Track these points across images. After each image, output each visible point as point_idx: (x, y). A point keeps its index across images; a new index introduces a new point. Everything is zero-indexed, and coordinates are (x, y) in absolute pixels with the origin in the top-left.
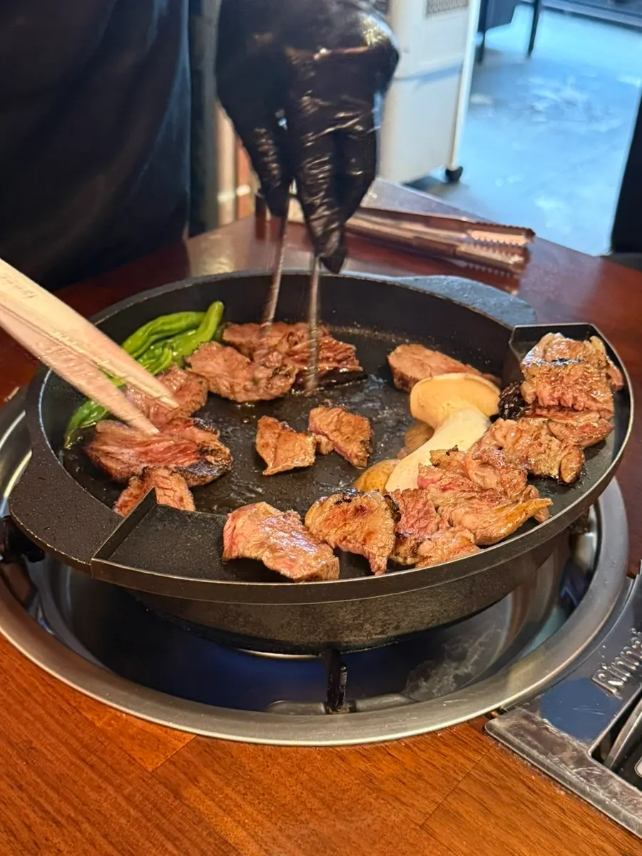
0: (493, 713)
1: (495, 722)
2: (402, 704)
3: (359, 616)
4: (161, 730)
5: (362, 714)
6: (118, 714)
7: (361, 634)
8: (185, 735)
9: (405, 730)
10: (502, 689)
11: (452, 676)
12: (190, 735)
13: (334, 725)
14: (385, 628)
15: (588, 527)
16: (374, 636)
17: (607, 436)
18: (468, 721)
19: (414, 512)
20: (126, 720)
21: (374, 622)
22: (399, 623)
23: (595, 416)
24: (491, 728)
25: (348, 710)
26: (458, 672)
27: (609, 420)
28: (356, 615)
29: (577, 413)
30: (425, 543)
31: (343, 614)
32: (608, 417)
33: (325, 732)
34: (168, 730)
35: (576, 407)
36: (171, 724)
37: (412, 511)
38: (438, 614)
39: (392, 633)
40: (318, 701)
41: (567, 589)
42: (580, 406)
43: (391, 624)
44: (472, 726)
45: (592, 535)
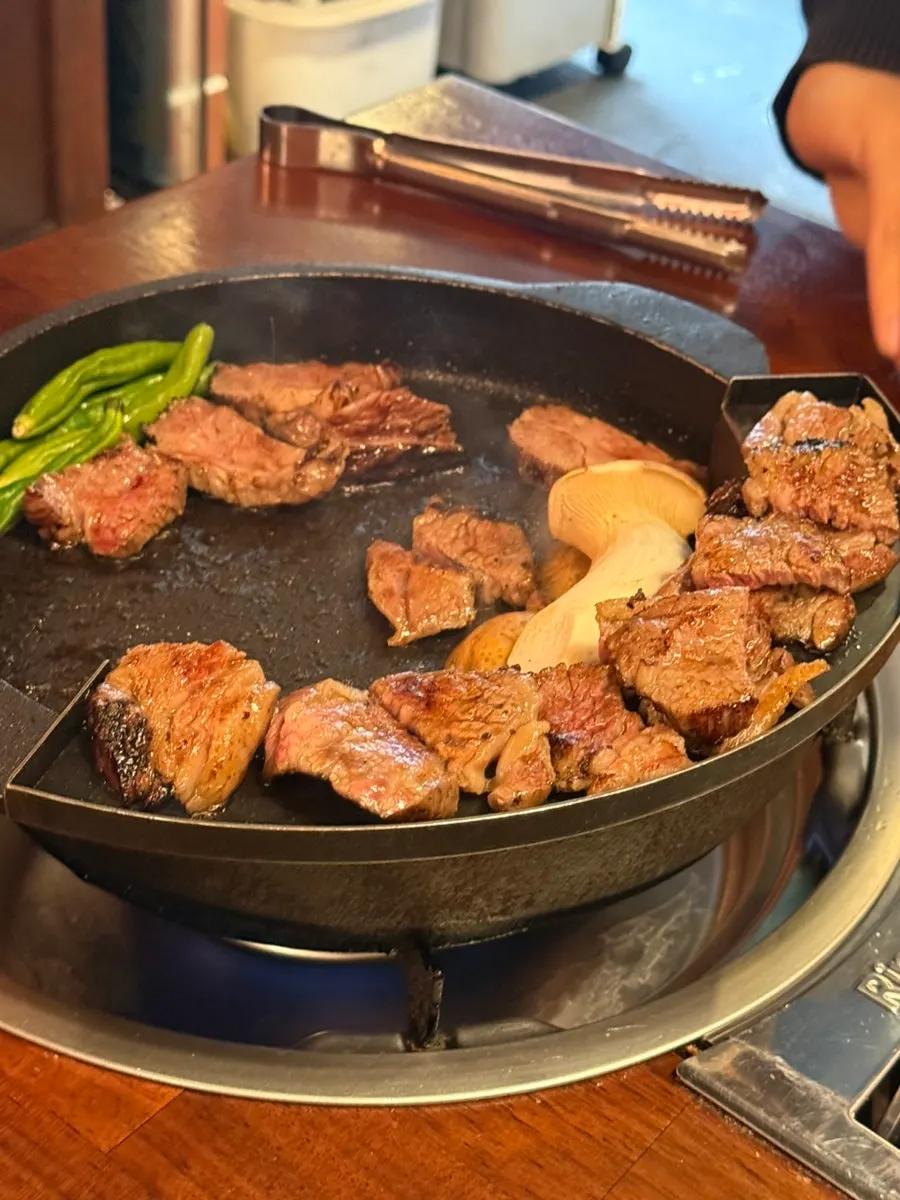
0: (690, 1048)
1: (692, 1062)
2: (533, 1035)
3: (465, 884)
4: (123, 1082)
5: (468, 1051)
6: (46, 1055)
7: (467, 914)
8: (164, 1090)
9: (543, 1077)
10: (705, 1007)
11: (616, 990)
12: (173, 1090)
13: (420, 1069)
14: (509, 904)
15: (856, 730)
16: (489, 919)
17: (887, 574)
18: (647, 1062)
19: (587, 703)
20: (60, 1067)
21: (491, 895)
22: (532, 894)
23: (867, 539)
24: (687, 1071)
25: (443, 1046)
26: (626, 983)
27: (890, 546)
28: (461, 882)
29: (837, 534)
30: (601, 754)
31: (438, 879)
32: (889, 541)
33: (406, 1082)
34: (135, 1082)
35: (836, 524)
36: (139, 1072)
37: (583, 700)
38: (598, 880)
39: (520, 913)
40: (392, 1031)
41: (817, 837)
42: (843, 522)
43: (518, 897)
44: (655, 1071)
45: (862, 744)
